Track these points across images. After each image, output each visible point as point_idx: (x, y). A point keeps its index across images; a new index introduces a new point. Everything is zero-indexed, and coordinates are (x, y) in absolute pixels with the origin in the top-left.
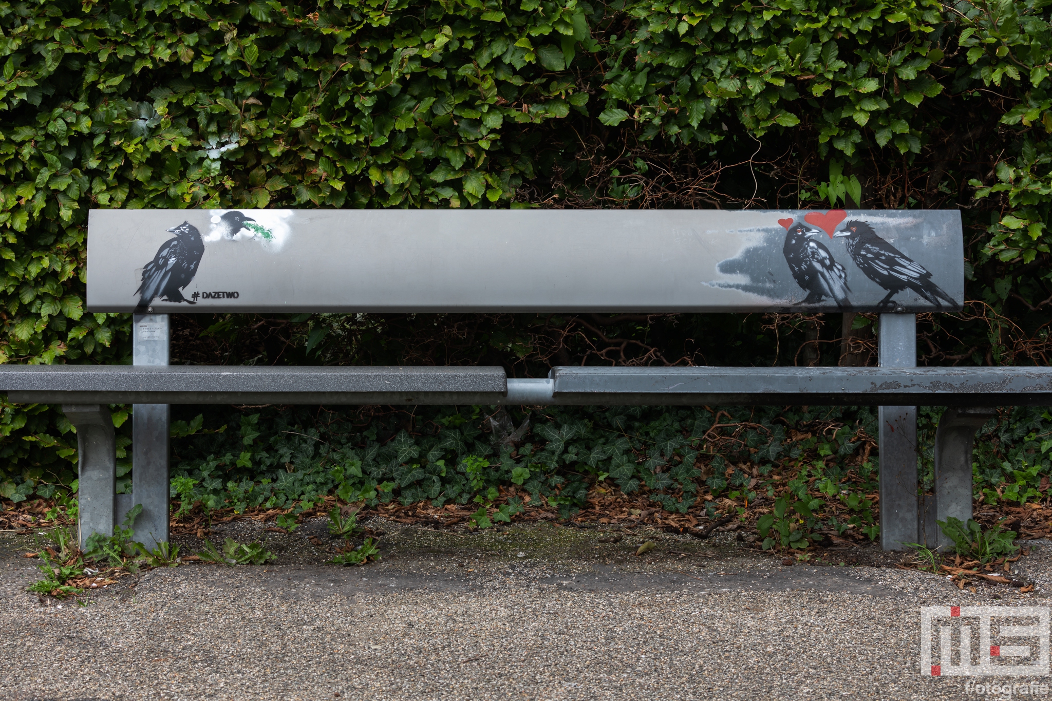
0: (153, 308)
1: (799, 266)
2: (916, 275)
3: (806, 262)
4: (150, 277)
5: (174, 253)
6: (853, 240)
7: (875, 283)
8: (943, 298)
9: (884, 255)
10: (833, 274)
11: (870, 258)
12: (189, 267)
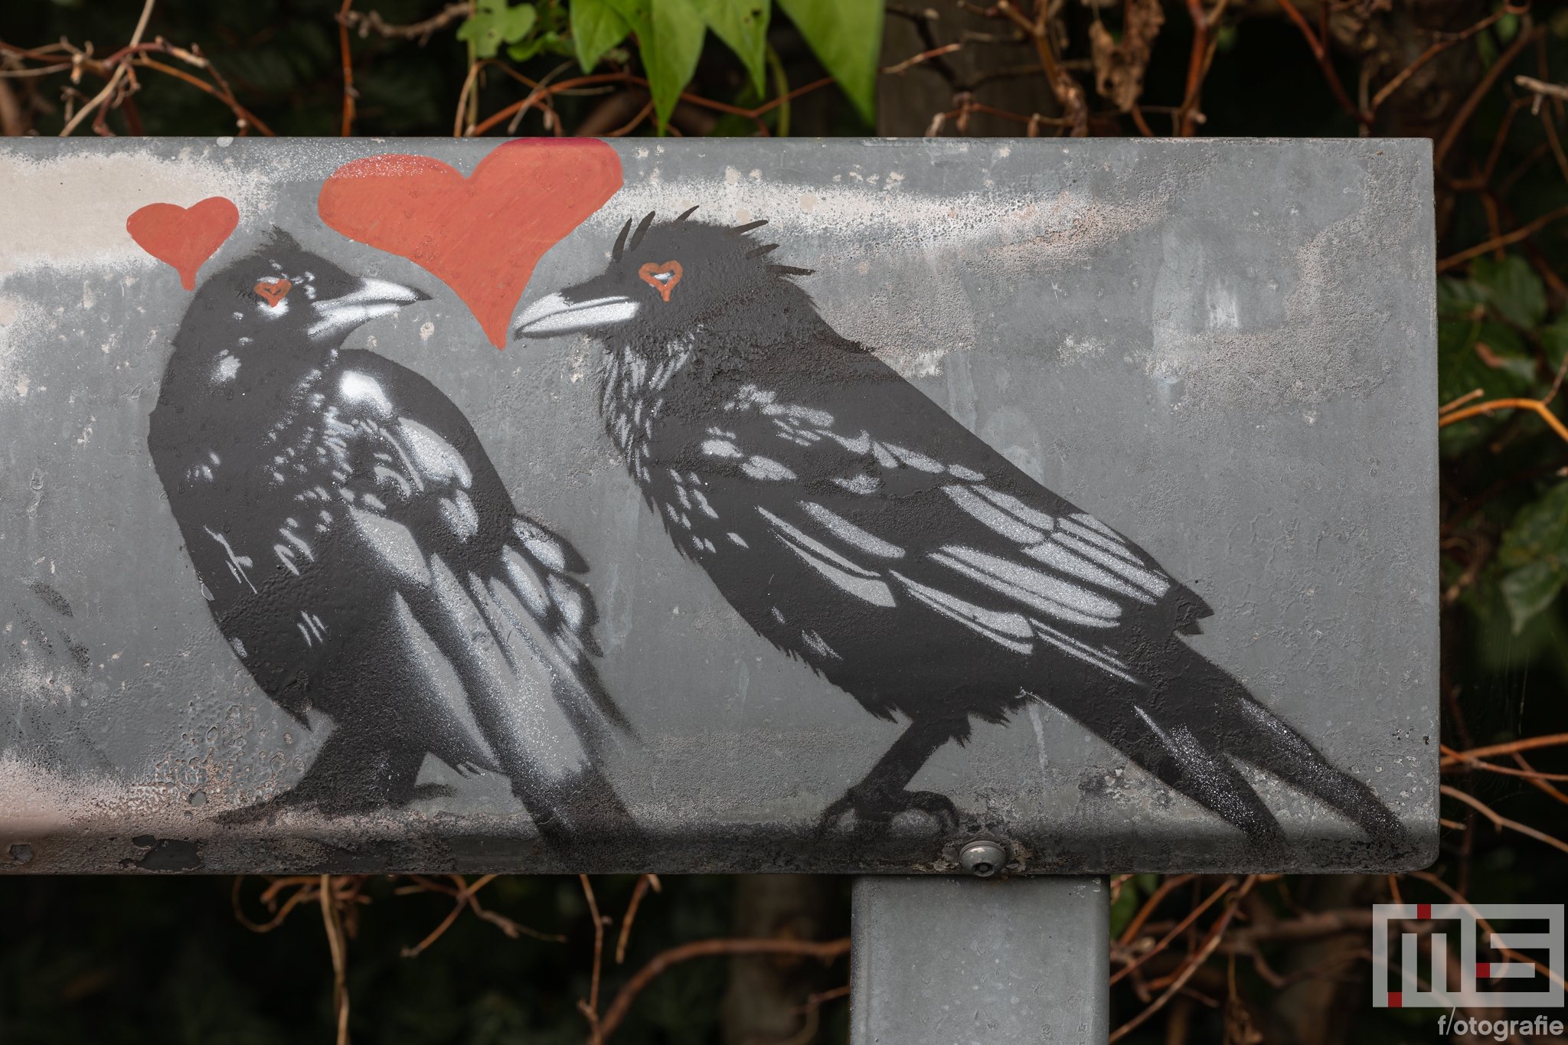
1: (259, 545)
2: (1097, 611)
3: (308, 513)
6: (654, 356)
7: (798, 668)
8: (1290, 777)
9: (868, 463)
10: (500, 603)
11: (768, 490)
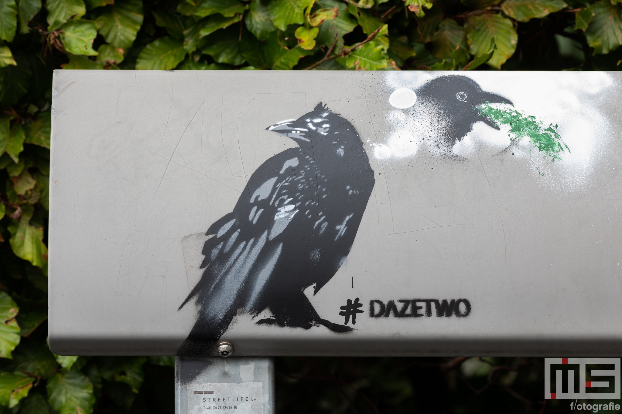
0: (232, 342)
4: (223, 257)
5: (292, 191)
12: (331, 231)
